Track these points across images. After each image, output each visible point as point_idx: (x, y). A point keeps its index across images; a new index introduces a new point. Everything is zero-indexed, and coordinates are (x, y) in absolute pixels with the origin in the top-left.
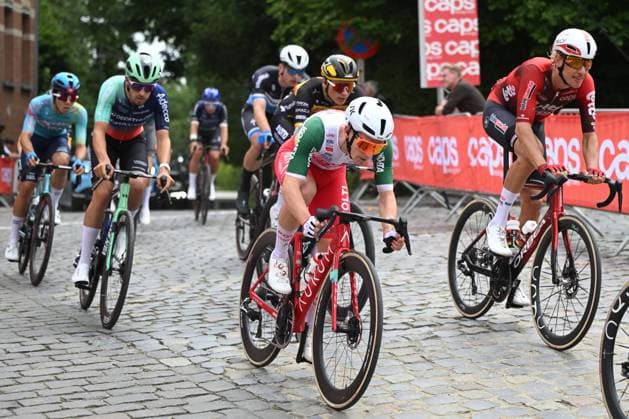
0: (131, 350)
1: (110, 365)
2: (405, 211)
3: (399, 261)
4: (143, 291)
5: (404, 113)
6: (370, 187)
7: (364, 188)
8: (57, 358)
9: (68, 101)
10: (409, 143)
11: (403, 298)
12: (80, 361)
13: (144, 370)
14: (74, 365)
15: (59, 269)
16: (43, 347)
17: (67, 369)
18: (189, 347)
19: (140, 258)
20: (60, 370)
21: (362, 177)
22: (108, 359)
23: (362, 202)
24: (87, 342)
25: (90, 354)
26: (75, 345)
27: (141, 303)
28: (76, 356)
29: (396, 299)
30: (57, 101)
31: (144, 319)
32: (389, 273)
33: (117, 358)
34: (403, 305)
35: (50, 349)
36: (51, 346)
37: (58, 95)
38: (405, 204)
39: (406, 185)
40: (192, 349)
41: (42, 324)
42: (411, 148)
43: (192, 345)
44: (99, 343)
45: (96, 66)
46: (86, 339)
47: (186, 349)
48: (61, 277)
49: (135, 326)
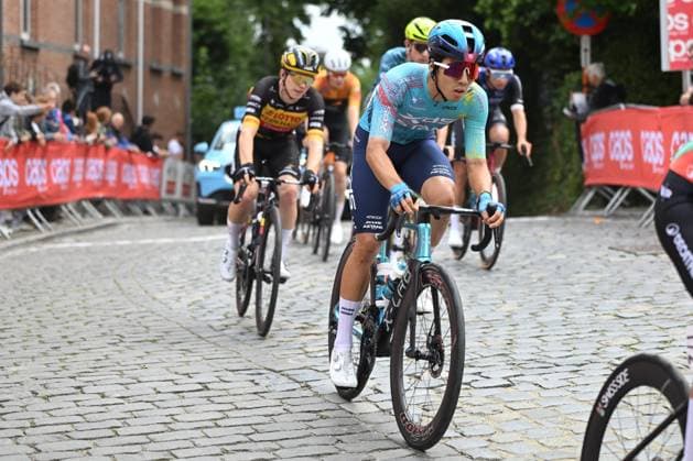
0: (307, 392)
1: (280, 410)
2: (641, 225)
3: (635, 286)
4: (319, 320)
5: (640, 103)
6: (597, 194)
7: (590, 195)
8: (217, 400)
9: (464, 78)
10: (647, 140)
11: (640, 334)
12: (244, 405)
13: (322, 417)
14: (237, 408)
15: (217, 292)
16: (200, 387)
17: (230, 414)
18: (376, 390)
19: (316, 280)
20: (220, 415)
21: (587, 182)
22: (278, 402)
23: (587, 213)
24: (253, 381)
25: (256, 397)
26: (238, 384)
27: (316, 334)
28: (240, 398)
29: (630, 333)
30: (441, 76)
31: (321, 354)
32: (623, 302)
33: (289, 401)
34: (640, 342)
35: (208, 389)
36: (209, 386)
37: (444, 65)
38: (641, 216)
39: (643, 192)
40: (380, 392)
41: (199, 358)
42: (649, 146)
43: (378, 387)
44: (267, 382)
45: (260, 45)
46: (252, 378)
47: (372, 391)
48: (220, 301)
49: (309, 362)
